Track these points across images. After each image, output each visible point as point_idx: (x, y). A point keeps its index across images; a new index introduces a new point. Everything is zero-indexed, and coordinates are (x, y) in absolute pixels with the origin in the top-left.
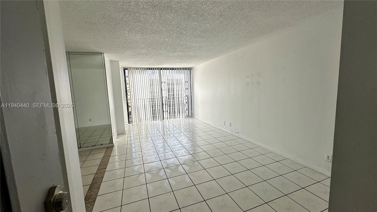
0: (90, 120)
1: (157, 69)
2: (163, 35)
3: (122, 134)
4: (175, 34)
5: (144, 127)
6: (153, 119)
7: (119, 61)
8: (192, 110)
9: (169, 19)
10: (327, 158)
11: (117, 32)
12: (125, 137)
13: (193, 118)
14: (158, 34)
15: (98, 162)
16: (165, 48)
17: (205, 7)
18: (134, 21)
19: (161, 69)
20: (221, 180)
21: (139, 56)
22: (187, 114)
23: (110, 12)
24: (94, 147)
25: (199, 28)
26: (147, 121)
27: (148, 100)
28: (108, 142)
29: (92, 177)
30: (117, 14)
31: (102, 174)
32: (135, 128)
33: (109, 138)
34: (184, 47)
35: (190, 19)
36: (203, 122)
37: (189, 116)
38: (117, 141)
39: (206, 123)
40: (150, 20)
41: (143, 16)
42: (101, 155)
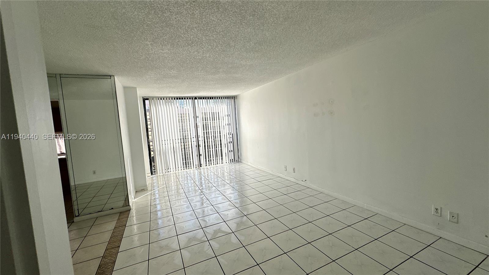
0: (95, 173)
1: (190, 99)
2: (202, 48)
3: (143, 190)
4: (220, 47)
5: (174, 178)
6: (186, 167)
7: (136, 88)
8: (238, 153)
9: (213, 22)
10: (436, 211)
11: (135, 42)
12: (147, 195)
13: (240, 163)
14: (195, 46)
15: (107, 237)
16: (203, 67)
17: (267, 4)
18: (162, 24)
19: (195, 98)
20: (294, 252)
21: (166, 80)
22: (233, 158)
23: (124, 10)
24: (99, 213)
25: (254, 38)
26: (177, 170)
27: (178, 141)
28: (122, 203)
29: (97, 263)
30: (136, 13)
31: (113, 257)
32: (160, 180)
33: (123, 198)
34: (230, 66)
35: (243, 23)
36: (254, 167)
37: (235, 161)
38: (135, 201)
39: (259, 169)
40: (186, 24)
41: (175, 16)
42: (110, 226)
